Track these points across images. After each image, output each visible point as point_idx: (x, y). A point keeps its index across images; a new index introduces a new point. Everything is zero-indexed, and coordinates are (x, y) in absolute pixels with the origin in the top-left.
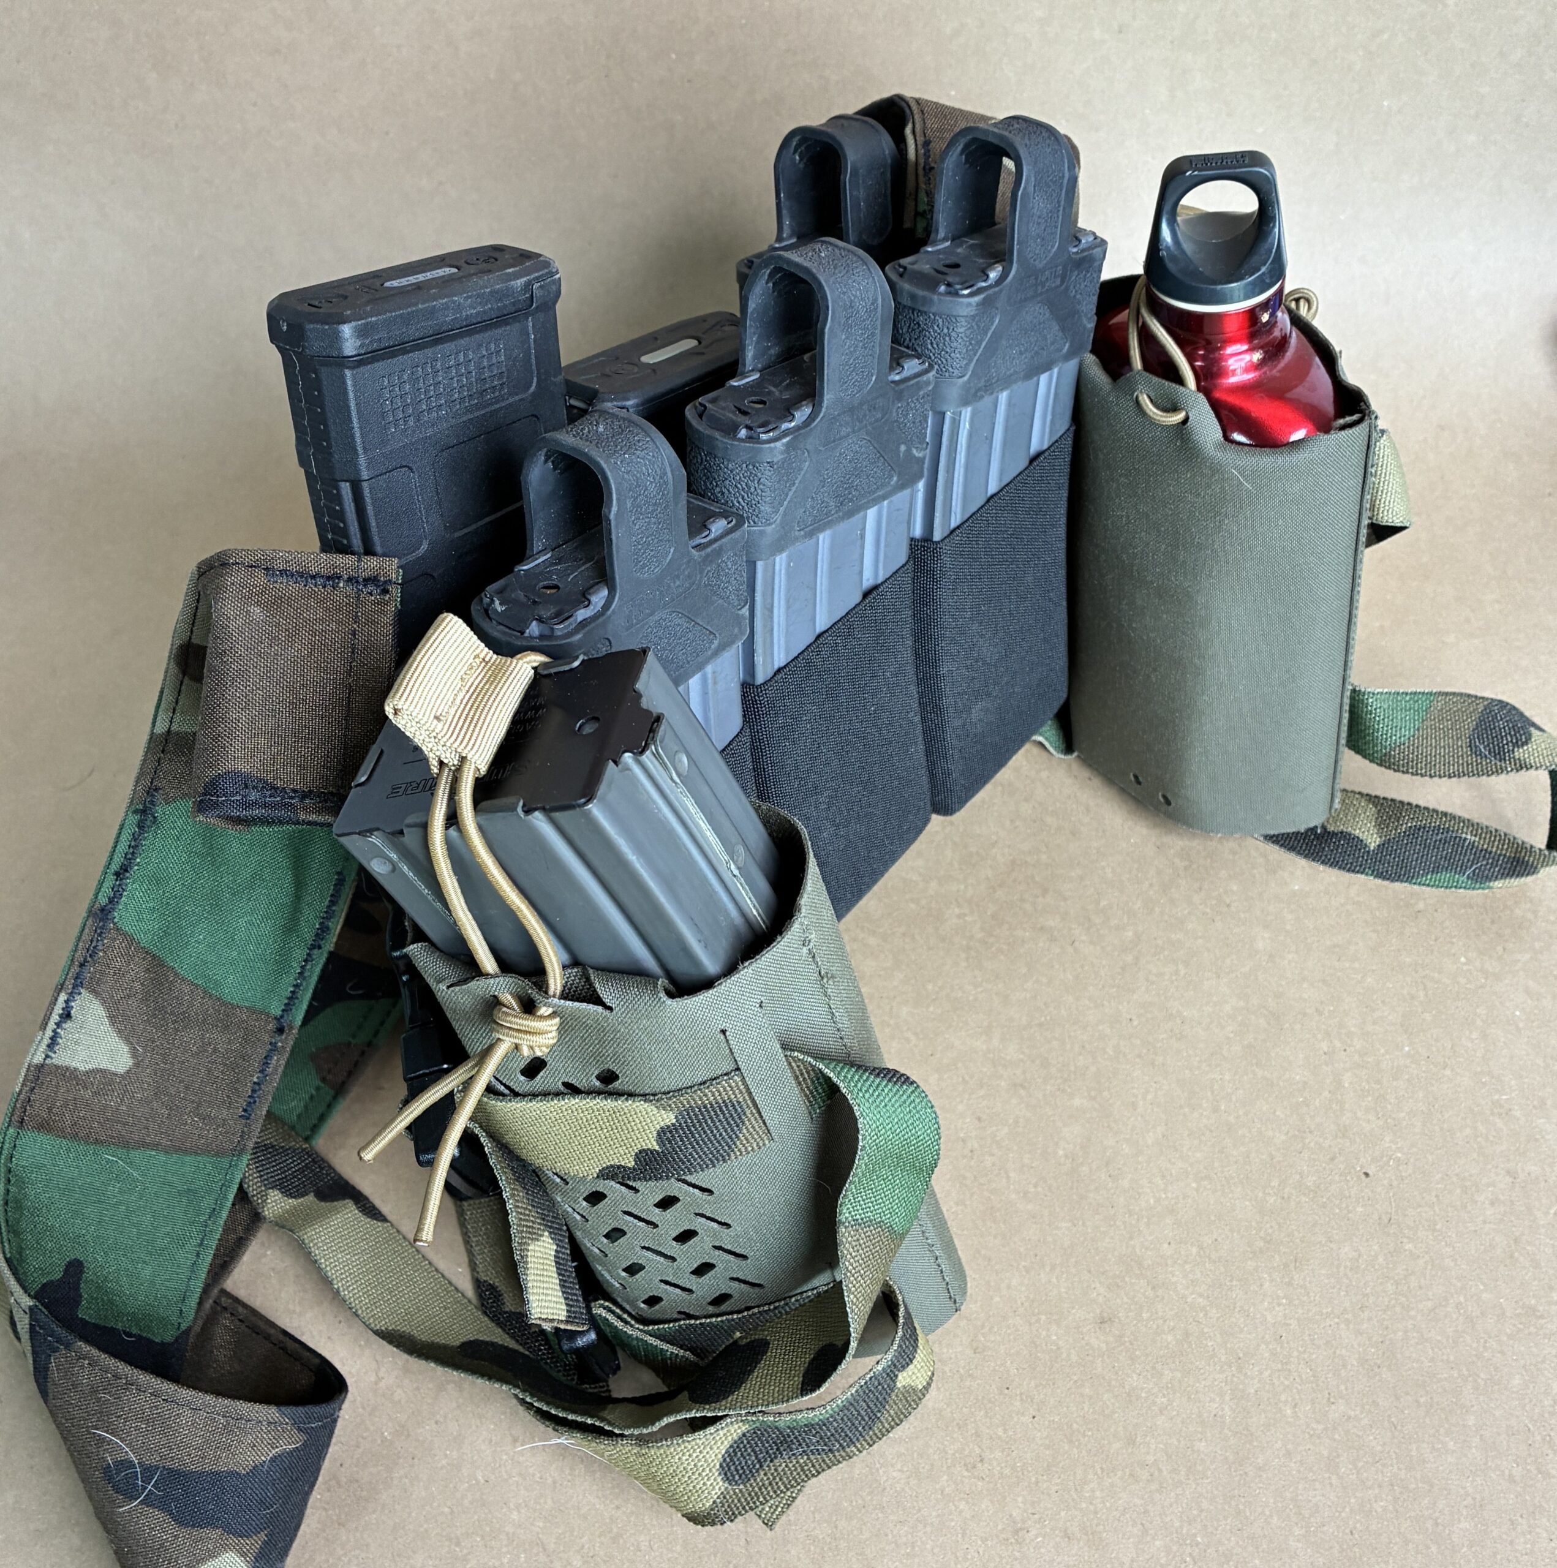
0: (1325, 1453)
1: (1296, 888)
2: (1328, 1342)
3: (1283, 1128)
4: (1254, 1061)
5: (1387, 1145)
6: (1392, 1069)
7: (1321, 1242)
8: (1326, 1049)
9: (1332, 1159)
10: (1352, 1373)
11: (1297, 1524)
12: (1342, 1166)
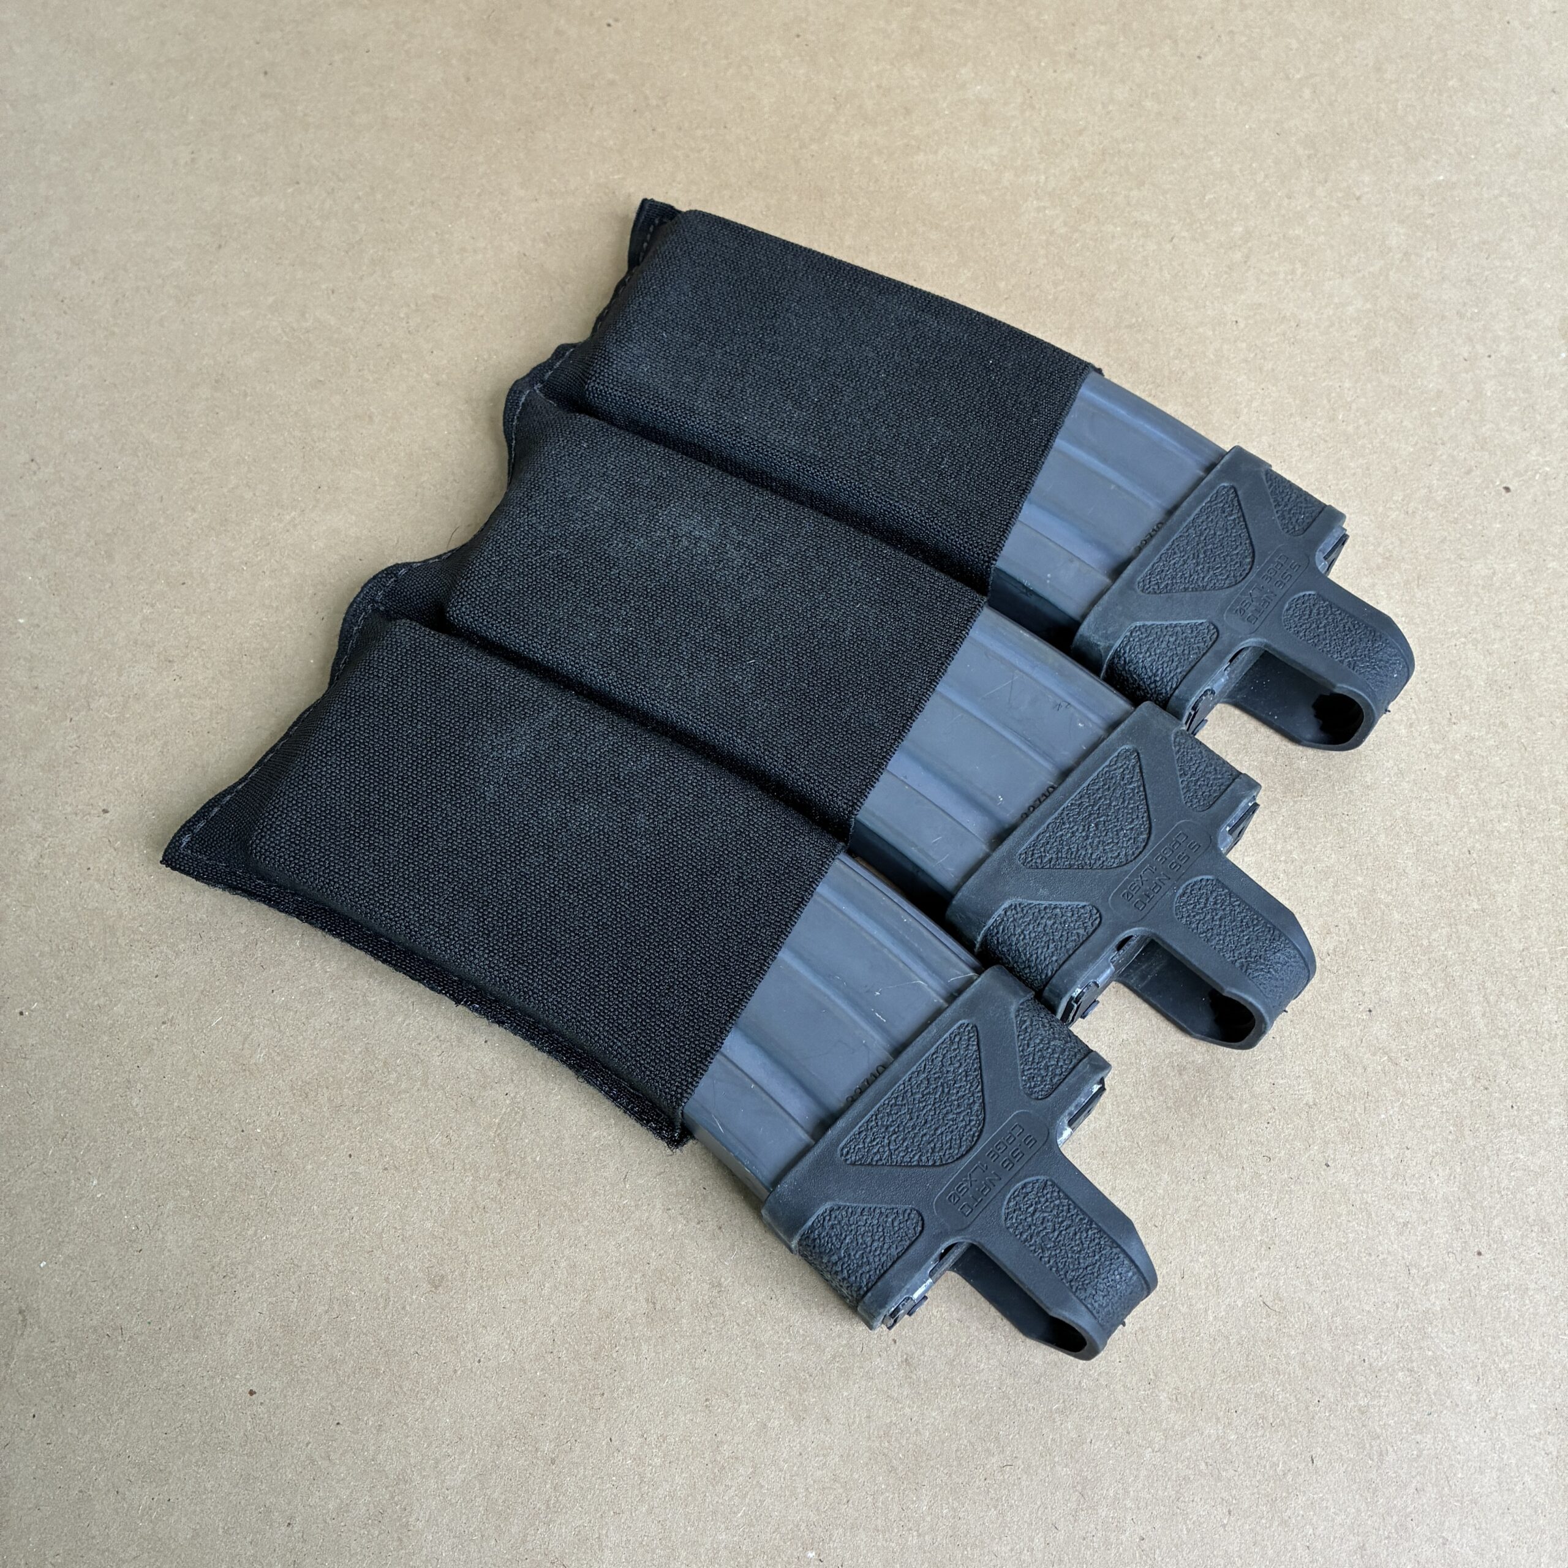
0: (1443, 774)
1: (1441, 178)
2: (1451, 662)
3: (1411, 439)
4: (1380, 368)
5: (1533, 458)
6: (1545, 377)
7: (1449, 559)
8: (1466, 355)
9: (1469, 472)
10: (1478, 694)
11: (1407, 842)
12: (1479, 481)
